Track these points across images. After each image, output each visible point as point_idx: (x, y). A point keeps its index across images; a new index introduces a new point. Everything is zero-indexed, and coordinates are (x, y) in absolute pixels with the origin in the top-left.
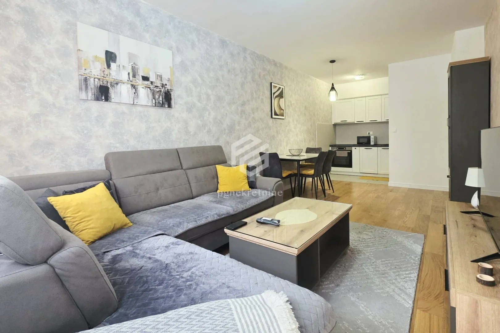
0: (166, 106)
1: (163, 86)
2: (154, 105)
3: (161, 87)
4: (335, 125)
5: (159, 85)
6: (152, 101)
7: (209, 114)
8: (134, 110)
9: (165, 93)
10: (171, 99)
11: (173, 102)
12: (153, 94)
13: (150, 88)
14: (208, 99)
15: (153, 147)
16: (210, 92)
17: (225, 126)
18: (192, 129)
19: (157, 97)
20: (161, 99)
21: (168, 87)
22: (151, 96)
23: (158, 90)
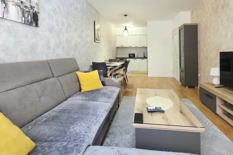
0: (34, 25)
1: (32, 7)
2: (23, 22)
3: (29, 8)
4: (117, 48)
5: (28, 6)
6: (22, 18)
7: (63, 35)
8: (3, 23)
9: (34, 14)
10: (38, 19)
11: (39, 22)
12: (23, 13)
13: (20, 6)
14: (63, 25)
15: (20, 59)
16: (64, 20)
17: (72, 44)
18: (52, 46)
19: (26, 16)
20: (30, 18)
21: (36, 9)
22: (20, 13)
23: (27, 10)
